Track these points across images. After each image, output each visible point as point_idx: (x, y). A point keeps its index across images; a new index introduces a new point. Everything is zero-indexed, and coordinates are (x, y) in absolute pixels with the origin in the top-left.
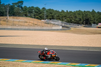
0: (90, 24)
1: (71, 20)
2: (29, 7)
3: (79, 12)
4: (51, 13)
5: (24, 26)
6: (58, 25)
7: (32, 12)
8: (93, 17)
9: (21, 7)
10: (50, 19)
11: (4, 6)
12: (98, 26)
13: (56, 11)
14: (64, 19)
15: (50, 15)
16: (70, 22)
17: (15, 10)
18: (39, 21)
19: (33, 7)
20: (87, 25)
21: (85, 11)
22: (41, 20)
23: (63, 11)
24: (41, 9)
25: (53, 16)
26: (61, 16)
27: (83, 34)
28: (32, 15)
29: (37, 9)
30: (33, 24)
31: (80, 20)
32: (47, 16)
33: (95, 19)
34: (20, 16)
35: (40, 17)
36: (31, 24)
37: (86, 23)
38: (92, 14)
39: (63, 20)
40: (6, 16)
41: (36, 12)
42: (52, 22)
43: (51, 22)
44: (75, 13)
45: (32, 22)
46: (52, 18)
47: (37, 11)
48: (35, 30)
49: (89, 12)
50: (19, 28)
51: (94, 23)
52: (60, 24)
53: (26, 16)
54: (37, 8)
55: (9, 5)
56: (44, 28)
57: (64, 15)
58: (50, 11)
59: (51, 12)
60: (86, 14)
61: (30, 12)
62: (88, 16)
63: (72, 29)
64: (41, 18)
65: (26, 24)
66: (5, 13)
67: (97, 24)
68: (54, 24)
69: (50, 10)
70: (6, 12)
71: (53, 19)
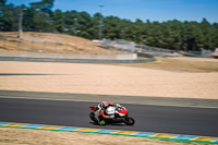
0: (198, 49)
1: (157, 42)
2: (67, 12)
3: (175, 25)
4: (114, 26)
5: (55, 52)
6: (129, 51)
7: (72, 23)
8: (205, 34)
9: (50, 12)
10: (112, 38)
11: (13, 10)
12: (215, 54)
13: (124, 21)
14: (141, 38)
15: (113, 29)
16: (154, 44)
17: (36, 19)
18: (88, 42)
19: (74, 12)
20: (190, 53)
21: (186, 22)
22: (91, 39)
23: (139, 21)
24: (92, 16)
25: (116, 32)
26: (135, 32)
27: (182, 71)
28: (73, 29)
29: (84, 17)
30: (75, 48)
31: (177, 41)
32: (105, 32)
33: (207, 40)
34: (46, 31)
35: (91, 33)
36: (70, 49)
37: (190, 48)
38: (202, 28)
39: (138, 41)
40: (17, 30)
41: (81, 23)
42: (116, 46)
43: (114, 44)
44: (164, 26)
45: (73, 44)
46: (116, 36)
47: (84, 20)
48: (79, 61)
49: (195, 23)
50: (44, 56)
51: (207, 48)
52: (134, 49)
53: (60, 30)
54: (84, 15)
55: (23, 6)
56: (99, 58)
57: (141, 29)
58: (112, 21)
59: (114, 22)
60: (190, 27)
61: (69, 23)
62: (194, 33)
63: (159, 60)
64: (92, 36)
65: (60, 48)
66: (14, 25)
67: (213, 50)
68: (120, 50)
69: (111, 18)
70: (17, 21)
71: (118, 37)
